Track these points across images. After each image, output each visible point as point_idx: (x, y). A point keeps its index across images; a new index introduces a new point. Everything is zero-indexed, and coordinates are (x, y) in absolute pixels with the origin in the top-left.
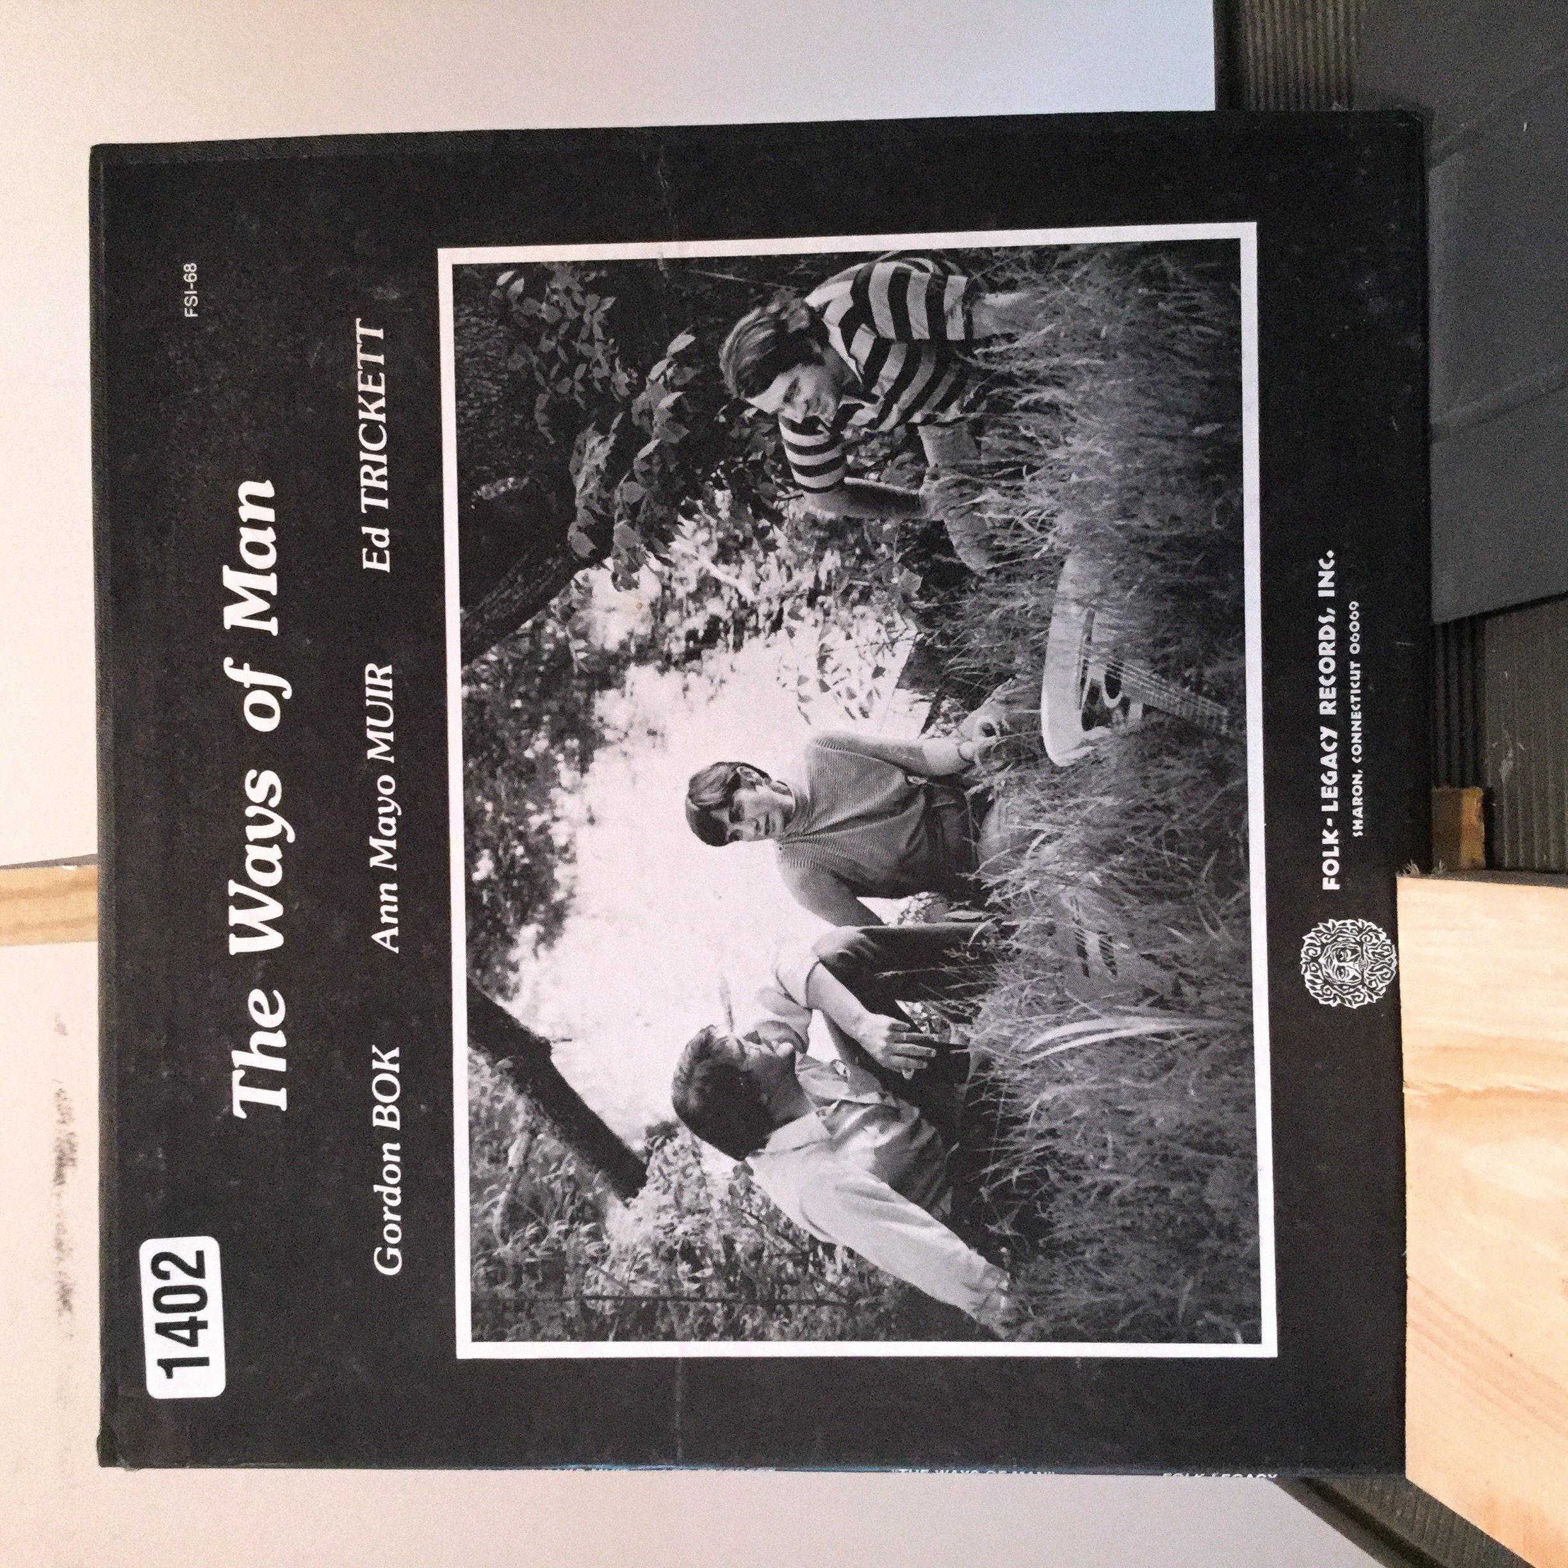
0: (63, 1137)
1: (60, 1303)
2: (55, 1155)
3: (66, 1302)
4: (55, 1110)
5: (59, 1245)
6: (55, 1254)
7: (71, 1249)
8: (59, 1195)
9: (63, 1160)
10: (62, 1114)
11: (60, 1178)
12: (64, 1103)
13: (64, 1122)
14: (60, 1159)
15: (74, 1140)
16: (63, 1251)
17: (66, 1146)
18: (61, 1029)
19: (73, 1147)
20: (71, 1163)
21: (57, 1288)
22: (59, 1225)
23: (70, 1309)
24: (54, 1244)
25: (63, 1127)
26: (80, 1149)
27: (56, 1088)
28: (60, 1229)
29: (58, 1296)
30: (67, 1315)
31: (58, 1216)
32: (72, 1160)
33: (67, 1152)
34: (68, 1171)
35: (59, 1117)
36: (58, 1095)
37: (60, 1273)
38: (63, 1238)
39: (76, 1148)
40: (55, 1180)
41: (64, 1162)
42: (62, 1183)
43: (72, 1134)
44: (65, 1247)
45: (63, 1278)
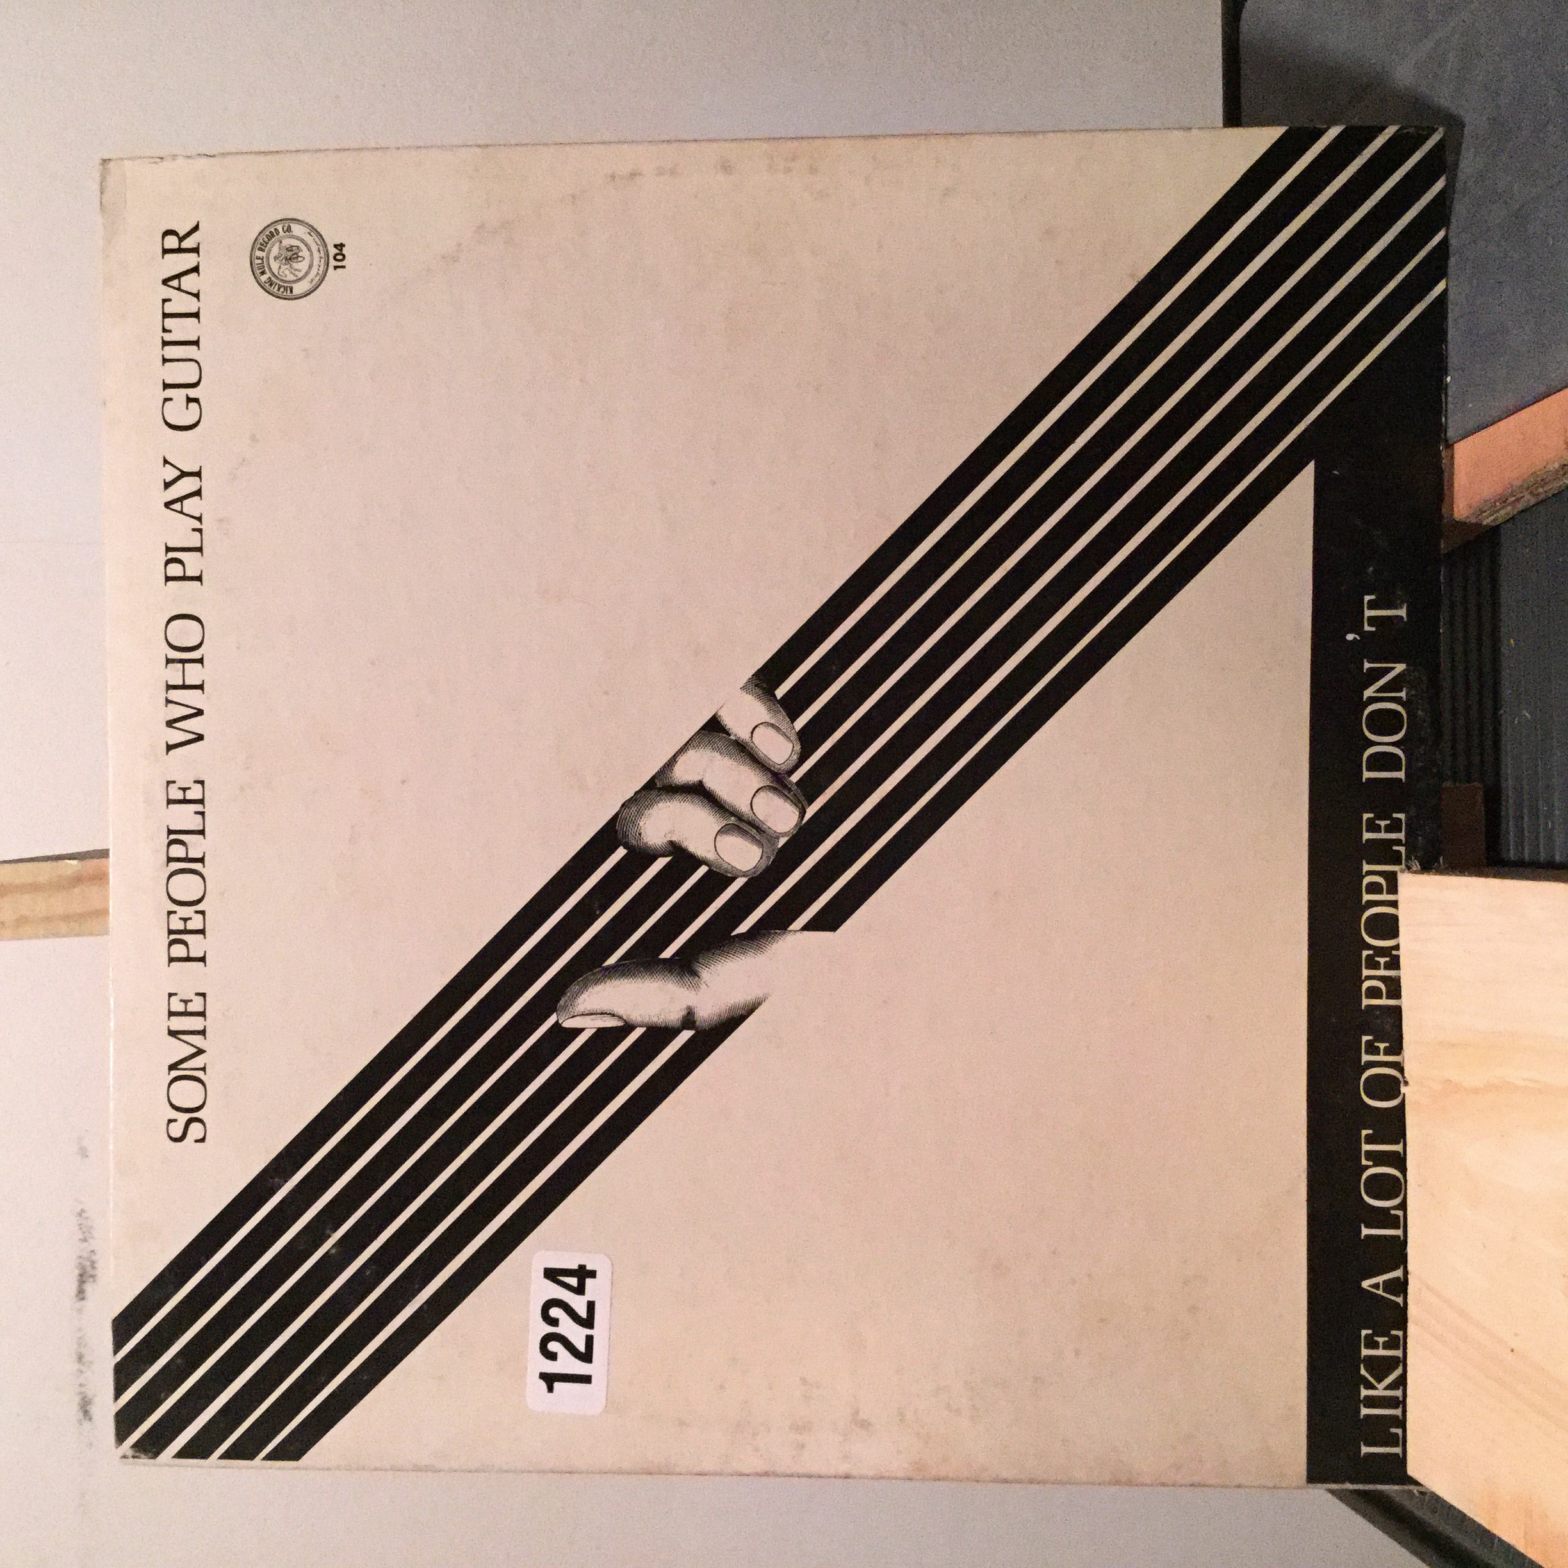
0: (85, 1255)
1: (81, 1415)
2: (77, 1272)
3: (86, 1413)
4: (77, 1228)
5: (80, 1358)
6: (76, 1366)
7: (91, 1362)
8: (80, 1311)
9: (85, 1276)
10: (84, 1233)
11: (81, 1294)
12: (87, 1223)
13: (85, 1240)
14: (81, 1275)
15: (94, 1257)
16: (83, 1364)
17: (87, 1264)
18: (83, 1153)
19: (93, 1263)
20: (91, 1279)
21: (77, 1399)
22: (80, 1338)
23: (90, 1419)
24: (75, 1357)
25: (85, 1244)
26: (100, 1266)
27: (78, 1208)
28: (81, 1342)
29: (79, 1408)
30: (86, 1424)
31: (80, 1330)
32: (92, 1276)
33: (89, 1269)
34: (89, 1288)
35: (81, 1236)
36: (80, 1215)
37: (81, 1385)
38: (83, 1350)
39: (96, 1265)
40: (77, 1296)
41: (84, 1279)
42: (83, 1299)
43: (93, 1251)
44: (87, 1358)
45: (83, 1389)
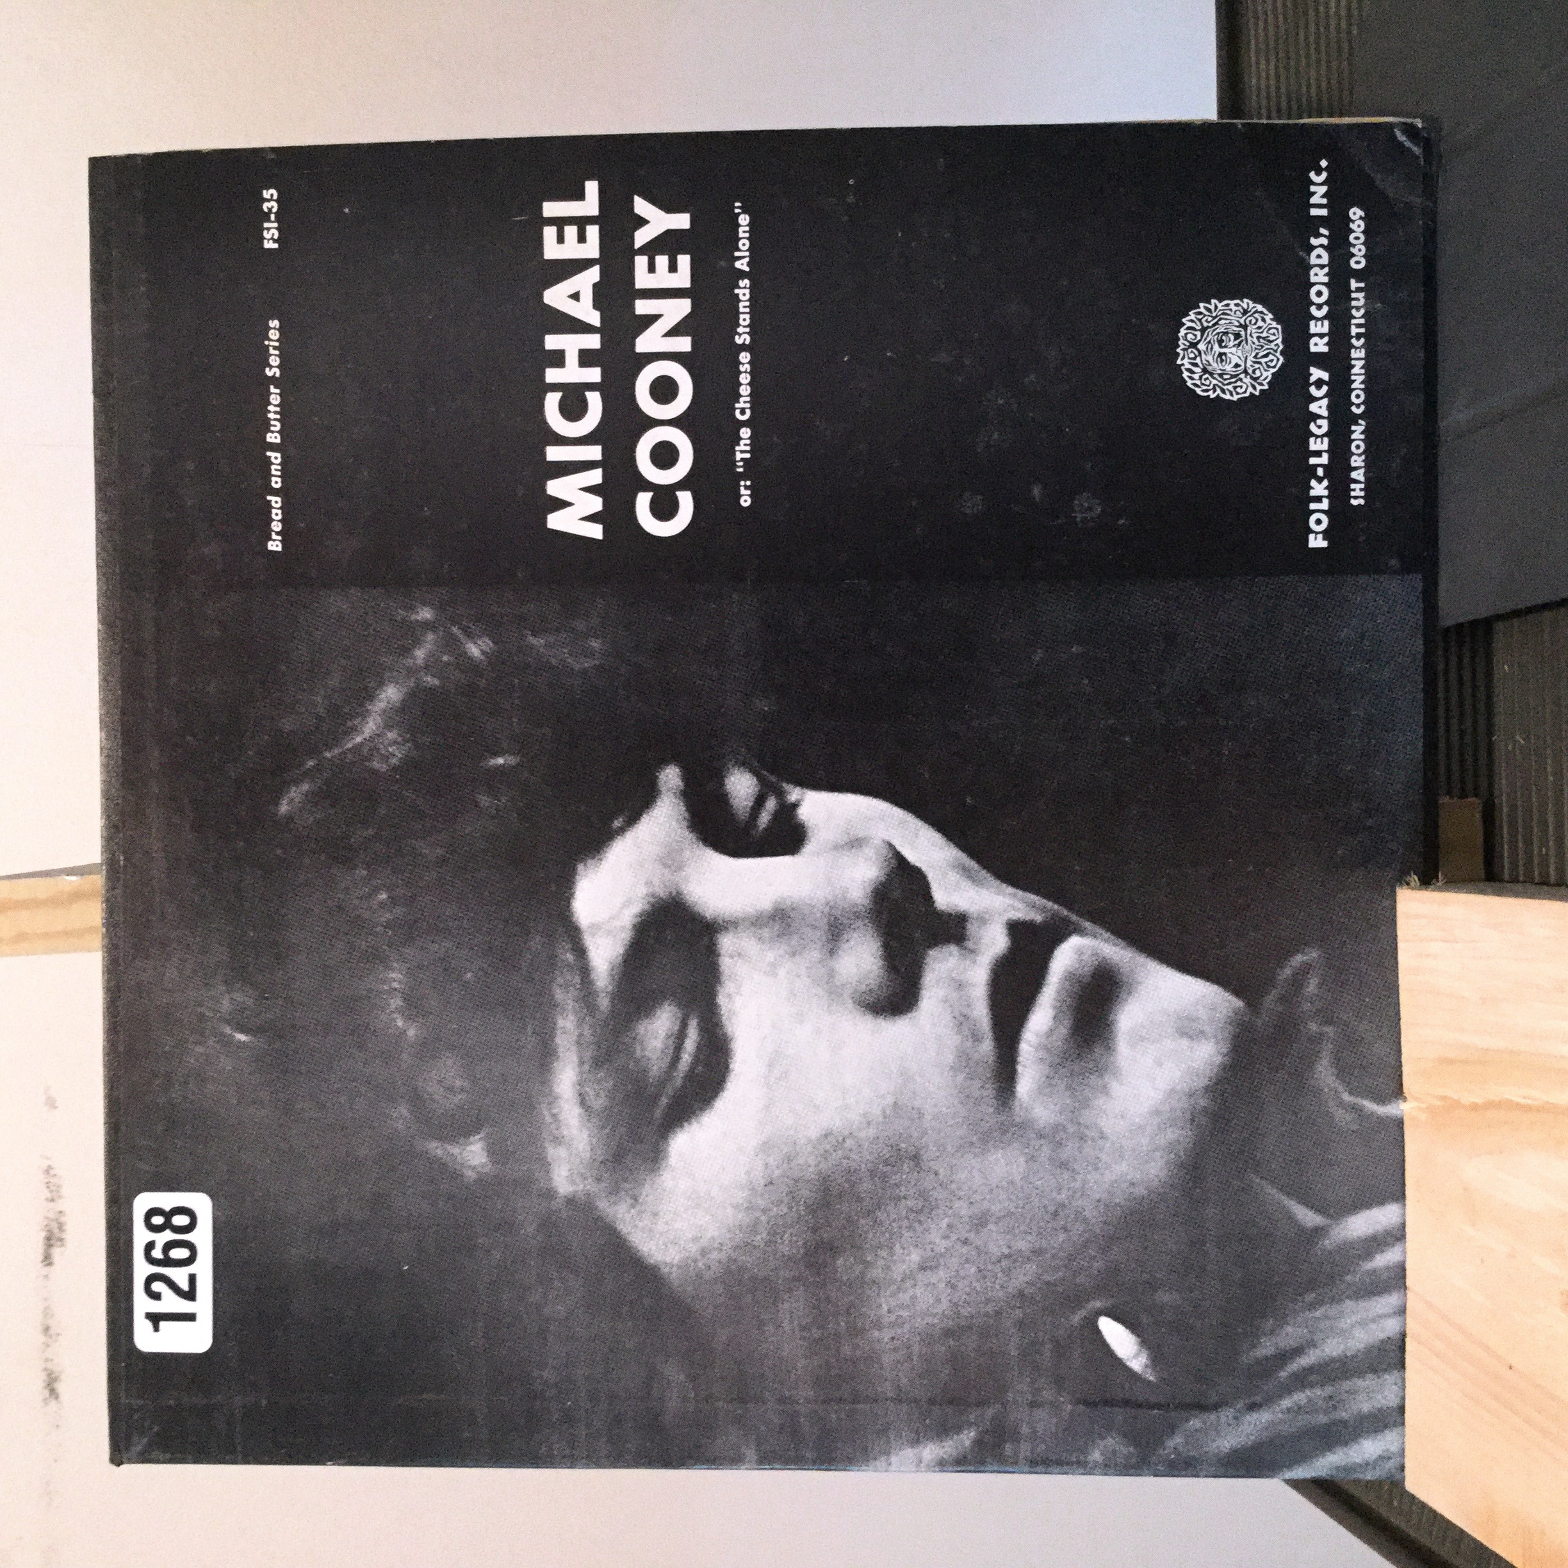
0: (52, 1215)
1: (47, 1393)
2: (43, 1234)
3: (53, 1392)
4: (44, 1187)
5: (47, 1329)
6: (42, 1338)
7: (58, 1335)
8: (46, 1277)
9: (52, 1240)
11: (47, 1260)
12: (55, 1181)
13: (52, 1200)
14: (48, 1239)
15: (62, 1219)
16: (50, 1337)
17: (55, 1226)
18: (52, 1103)
19: (61, 1226)
20: (59, 1243)
21: (43, 1376)
22: (46, 1308)
23: (57, 1398)
25: (52, 1205)
26: (68, 1228)
27: (47, 1163)
28: (47, 1312)
29: (44, 1385)
30: (53, 1404)
31: (46, 1299)
32: (61, 1240)
33: (56, 1231)
34: (56, 1252)
35: (49, 1195)
36: (47, 1171)
37: (47, 1360)
38: (51, 1323)
39: (64, 1228)
40: (42, 1261)
41: (52, 1242)
42: (50, 1264)
43: (61, 1212)
44: (52, 1332)
45: (49, 1365)
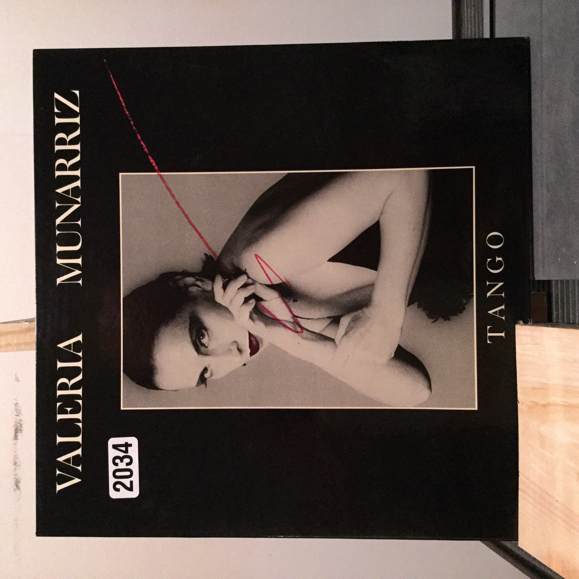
0: (18, 421)
1: (15, 487)
2: (14, 428)
3: (17, 486)
4: (14, 411)
5: (15, 464)
6: (14, 467)
8: (15, 444)
9: (18, 430)
10: (17, 412)
12: (19, 408)
14: (16, 430)
15: (21, 423)
16: (16, 466)
18: (17, 380)
20: (20, 431)
21: (14, 480)
22: (15, 455)
23: (19, 489)
24: (13, 463)
25: (17, 417)
26: (24, 426)
27: (15, 402)
28: (16, 457)
29: (14, 484)
30: (18, 492)
31: (15, 452)
33: (19, 427)
34: (19, 435)
35: (16, 414)
36: (16, 405)
38: (17, 461)
39: (22, 426)
40: (14, 438)
42: (17, 439)
43: (21, 420)
44: (18, 464)
45: (16, 477)
